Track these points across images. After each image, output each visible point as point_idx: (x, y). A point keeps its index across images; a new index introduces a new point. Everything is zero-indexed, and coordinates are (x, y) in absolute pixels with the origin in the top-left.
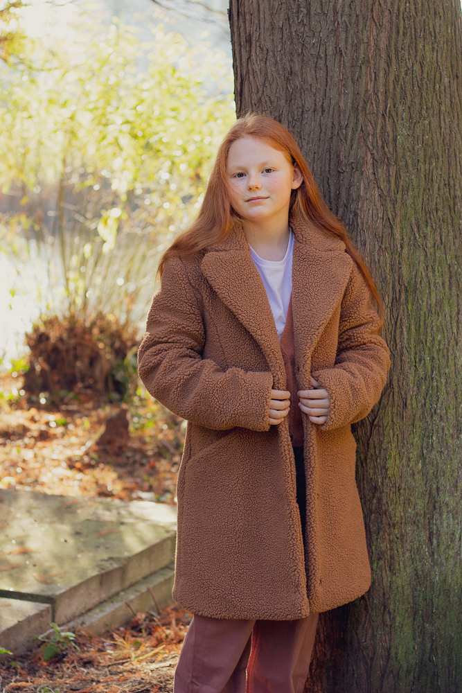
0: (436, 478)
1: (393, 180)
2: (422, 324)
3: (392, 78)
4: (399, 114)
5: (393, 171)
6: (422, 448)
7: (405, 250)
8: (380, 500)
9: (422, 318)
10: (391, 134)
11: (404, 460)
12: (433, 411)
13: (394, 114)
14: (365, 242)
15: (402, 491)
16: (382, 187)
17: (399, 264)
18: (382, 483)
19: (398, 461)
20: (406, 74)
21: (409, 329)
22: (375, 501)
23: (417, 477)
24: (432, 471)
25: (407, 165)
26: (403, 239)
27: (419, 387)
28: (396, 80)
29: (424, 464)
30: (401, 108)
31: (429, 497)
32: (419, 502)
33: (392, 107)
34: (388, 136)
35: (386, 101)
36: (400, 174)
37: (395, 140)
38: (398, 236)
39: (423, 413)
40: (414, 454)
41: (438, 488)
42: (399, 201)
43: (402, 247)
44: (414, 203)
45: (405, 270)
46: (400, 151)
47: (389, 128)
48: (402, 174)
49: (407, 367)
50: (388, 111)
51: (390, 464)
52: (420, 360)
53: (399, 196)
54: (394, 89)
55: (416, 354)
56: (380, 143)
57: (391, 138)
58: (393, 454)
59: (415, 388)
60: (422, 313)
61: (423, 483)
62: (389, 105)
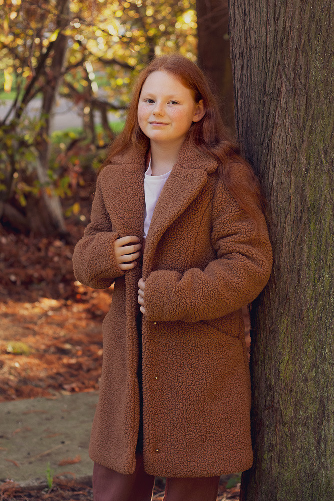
0: (327, 387)
1: (303, 109)
2: (323, 243)
3: (307, 15)
4: (314, 49)
5: (303, 100)
6: (316, 358)
7: (312, 174)
8: (273, 398)
9: (324, 237)
10: (303, 67)
11: (297, 366)
12: (328, 325)
13: (308, 48)
14: (275, 164)
15: (294, 394)
16: (292, 115)
17: (304, 185)
18: (275, 383)
19: (291, 366)
20: (322, 11)
21: (310, 247)
22: (269, 398)
23: (310, 383)
24: (323, 380)
25: (318, 96)
26: (309, 164)
27: (316, 301)
28: (313, 16)
29: (317, 372)
30: (315, 42)
31: (320, 404)
32: (311, 407)
33: (307, 42)
34: (301, 68)
35: (300, 37)
36: (311, 104)
37: (308, 72)
38: (303, 160)
39: (319, 326)
40: (308, 362)
41: (328, 397)
42: (308, 128)
43: (307, 171)
44: (324, 131)
45: (309, 192)
46: (312, 82)
47: (302, 62)
48: (313, 104)
49: (305, 281)
50: (302, 45)
51: (282, 367)
52: (320, 277)
53: (308, 124)
54: (310, 25)
55: (316, 270)
56: (293, 75)
57: (303, 71)
58: (287, 359)
59: (313, 302)
60: (325, 233)
61: (315, 390)
62: (303, 41)
